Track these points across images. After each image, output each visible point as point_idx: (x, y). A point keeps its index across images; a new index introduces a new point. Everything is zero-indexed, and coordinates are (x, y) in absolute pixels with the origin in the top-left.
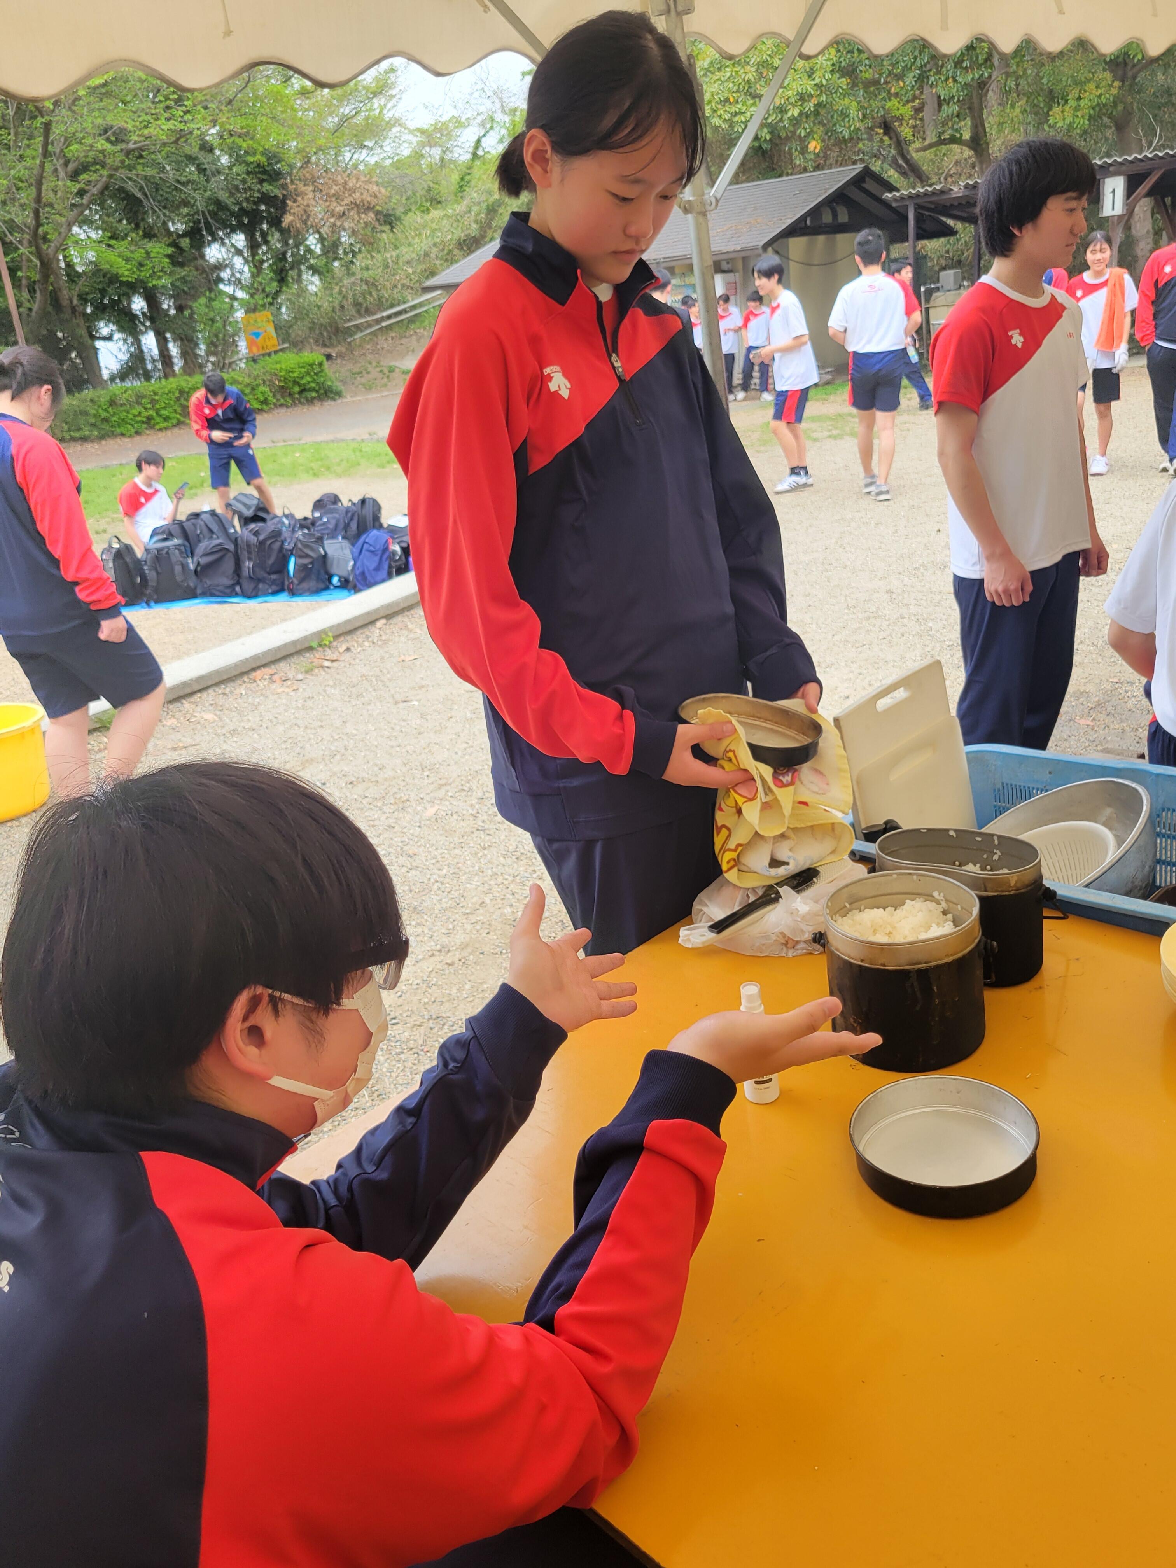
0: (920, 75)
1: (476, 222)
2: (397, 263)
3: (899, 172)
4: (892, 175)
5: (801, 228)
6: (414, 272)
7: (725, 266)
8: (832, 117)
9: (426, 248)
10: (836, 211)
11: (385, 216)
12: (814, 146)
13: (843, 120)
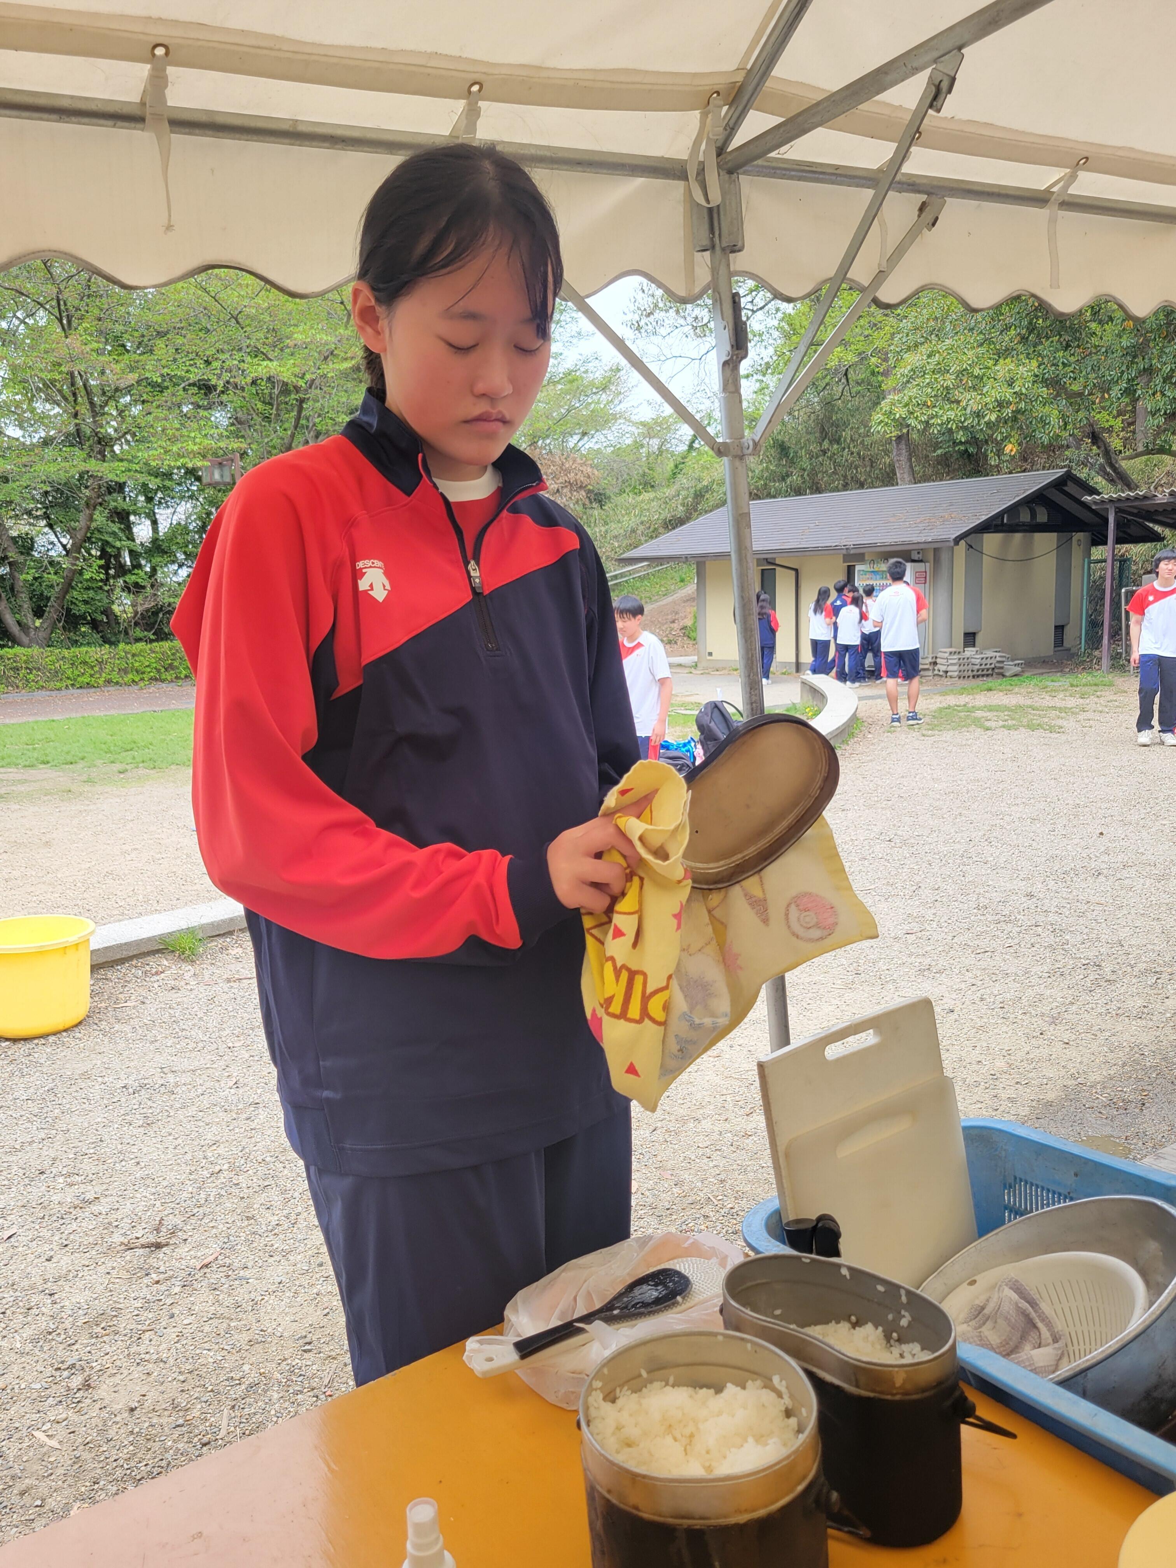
0: (1126, 388)
1: (683, 505)
2: (605, 537)
3: (1106, 480)
4: (1099, 481)
5: (996, 526)
6: (619, 546)
7: (915, 556)
8: (1031, 422)
9: (632, 524)
10: (1035, 511)
11: (596, 494)
12: (1010, 448)
13: (1043, 427)
